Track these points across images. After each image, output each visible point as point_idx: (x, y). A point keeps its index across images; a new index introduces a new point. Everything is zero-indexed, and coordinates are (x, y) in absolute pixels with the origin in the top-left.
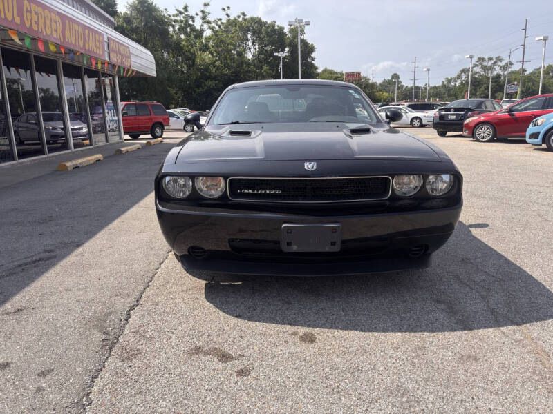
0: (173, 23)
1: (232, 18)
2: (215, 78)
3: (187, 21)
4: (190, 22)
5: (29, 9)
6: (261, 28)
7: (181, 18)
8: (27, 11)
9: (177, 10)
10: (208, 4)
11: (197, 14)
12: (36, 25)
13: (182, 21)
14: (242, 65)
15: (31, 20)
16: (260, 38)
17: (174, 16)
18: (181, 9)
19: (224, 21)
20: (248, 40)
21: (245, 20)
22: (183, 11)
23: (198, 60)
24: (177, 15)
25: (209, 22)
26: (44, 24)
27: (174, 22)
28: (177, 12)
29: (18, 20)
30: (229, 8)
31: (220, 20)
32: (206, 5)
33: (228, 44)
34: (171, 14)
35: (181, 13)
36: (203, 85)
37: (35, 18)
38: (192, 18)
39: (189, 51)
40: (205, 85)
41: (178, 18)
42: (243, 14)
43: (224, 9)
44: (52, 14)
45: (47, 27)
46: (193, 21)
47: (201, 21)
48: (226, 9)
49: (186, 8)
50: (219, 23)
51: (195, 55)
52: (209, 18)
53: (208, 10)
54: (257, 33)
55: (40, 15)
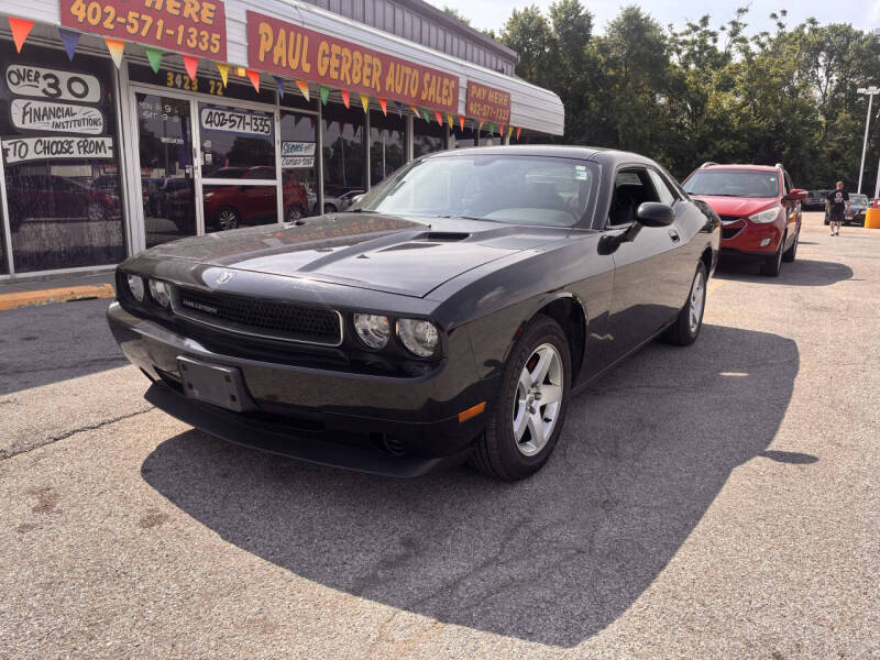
0: (680, 47)
1: (789, 29)
2: (737, 136)
3: (703, 41)
4: (710, 42)
5: (327, 52)
6: (848, 42)
7: (695, 36)
8: (324, 55)
9: (689, 25)
10: (747, 10)
11: (723, 29)
12: (337, 73)
13: (694, 42)
14: (793, 112)
15: (329, 66)
16: (843, 61)
17: (682, 34)
18: (697, 23)
19: (773, 36)
20: (818, 66)
21: (814, 31)
22: (699, 25)
23: (710, 106)
24: (687, 33)
25: (743, 40)
26: (350, 71)
27: (681, 44)
28: (688, 28)
29: (307, 68)
30: (784, 13)
31: (766, 34)
32: (741, 11)
33: (772, 77)
34: (678, 32)
35: (695, 28)
36: (711, 147)
37: (335, 63)
38: (713, 34)
39: (697, 91)
40: (715, 147)
41: (689, 38)
42: (812, 21)
43: (774, 16)
44: (366, 56)
45: (354, 74)
46: (715, 41)
47: (729, 39)
48: (779, 15)
49: (705, 21)
50: (763, 40)
51: (705, 98)
52: (744, 33)
53: (743, 19)
54: (838, 54)
55: (345, 59)
